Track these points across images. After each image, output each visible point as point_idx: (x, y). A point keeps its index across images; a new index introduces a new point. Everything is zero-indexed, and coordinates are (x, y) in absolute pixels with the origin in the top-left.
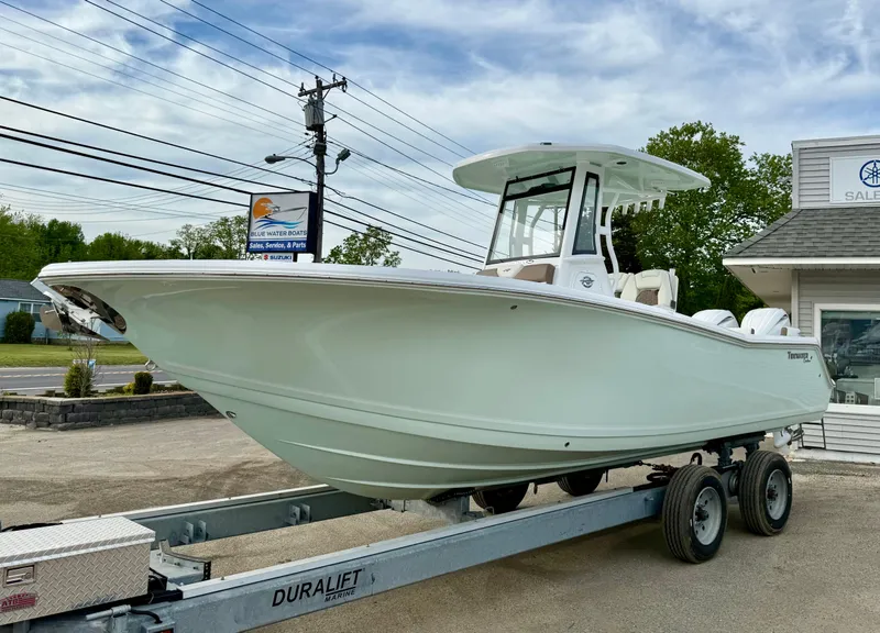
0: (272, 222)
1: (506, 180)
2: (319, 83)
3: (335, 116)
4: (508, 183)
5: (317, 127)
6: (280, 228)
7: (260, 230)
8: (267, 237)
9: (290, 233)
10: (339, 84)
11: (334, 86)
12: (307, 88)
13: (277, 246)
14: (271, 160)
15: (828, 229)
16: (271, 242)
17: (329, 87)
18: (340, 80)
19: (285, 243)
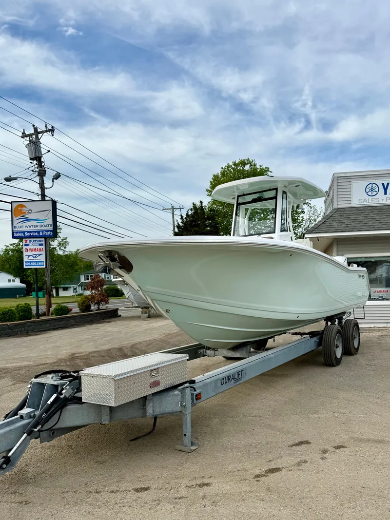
0: (28, 220)
1: (237, 194)
2: (36, 129)
3: (49, 151)
4: (238, 196)
5: (37, 158)
6: (34, 223)
7: (20, 225)
8: (25, 229)
9: (41, 226)
10: (49, 130)
11: (46, 131)
12: (27, 133)
13: (33, 234)
14: (8, 179)
15: (352, 217)
16: (28, 232)
17: (42, 132)
18: (50, 128)
19: (39, 232)
